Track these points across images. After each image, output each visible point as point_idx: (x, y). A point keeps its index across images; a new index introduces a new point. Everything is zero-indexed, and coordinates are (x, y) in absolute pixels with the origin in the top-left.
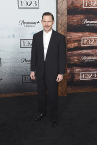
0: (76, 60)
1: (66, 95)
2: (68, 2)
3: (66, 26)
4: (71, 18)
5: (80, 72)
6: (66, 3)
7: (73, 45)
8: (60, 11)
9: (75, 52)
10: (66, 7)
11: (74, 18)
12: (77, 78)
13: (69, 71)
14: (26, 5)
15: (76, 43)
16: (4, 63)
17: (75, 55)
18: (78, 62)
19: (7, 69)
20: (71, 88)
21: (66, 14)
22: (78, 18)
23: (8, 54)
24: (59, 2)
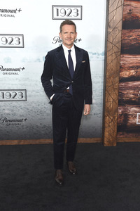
0: (132, 96)
1: (115, 145)
2: (123, 11)
3: (119, 45)
4: (128, 34)
5: (136, 112)
6: (121, 12)
7: (128, 73)
8: (111, 24)
9: (131, 84)
10: (121, 17)
11: (131, 34)
12: (131, 121)
13: (120, 111)
14: (63, 15)
15: (132, 71)
16: (30, 96)
17: (131, 88)
18: (134, 98)
19: (34, 105)
20: (123, 134)
21: (120, 28)
22: (137, 33)
23: (36, 85)
24: (111, 10)
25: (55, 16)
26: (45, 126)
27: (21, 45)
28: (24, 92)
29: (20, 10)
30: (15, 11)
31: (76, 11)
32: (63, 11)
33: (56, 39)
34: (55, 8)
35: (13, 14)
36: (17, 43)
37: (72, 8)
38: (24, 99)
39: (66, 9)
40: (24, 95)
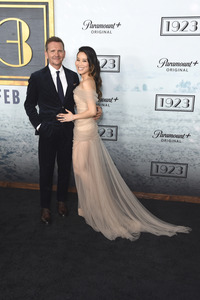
25: (165, 32)
26: (138, 175)
27: (116, 69)
28: (114, 129)
29: (119, 25)
30: (112, 26)
31: (194, 23)
32: (176, 24)
33: (163, 61)
34: (165, 21)
35: (110, 29)
36: (112, 66)
37: (189, 20)
38: (114, 137)
39: (180, 21)
40: (114, 133)
